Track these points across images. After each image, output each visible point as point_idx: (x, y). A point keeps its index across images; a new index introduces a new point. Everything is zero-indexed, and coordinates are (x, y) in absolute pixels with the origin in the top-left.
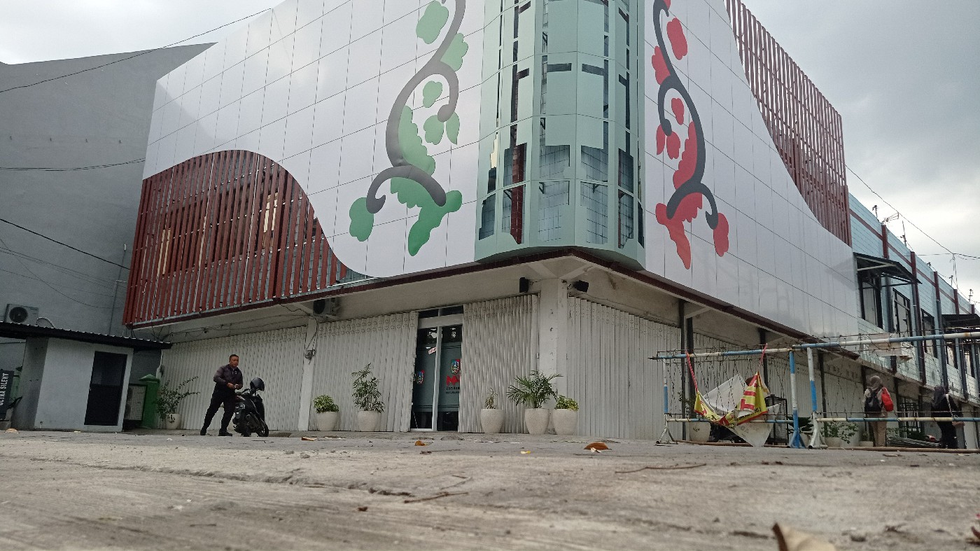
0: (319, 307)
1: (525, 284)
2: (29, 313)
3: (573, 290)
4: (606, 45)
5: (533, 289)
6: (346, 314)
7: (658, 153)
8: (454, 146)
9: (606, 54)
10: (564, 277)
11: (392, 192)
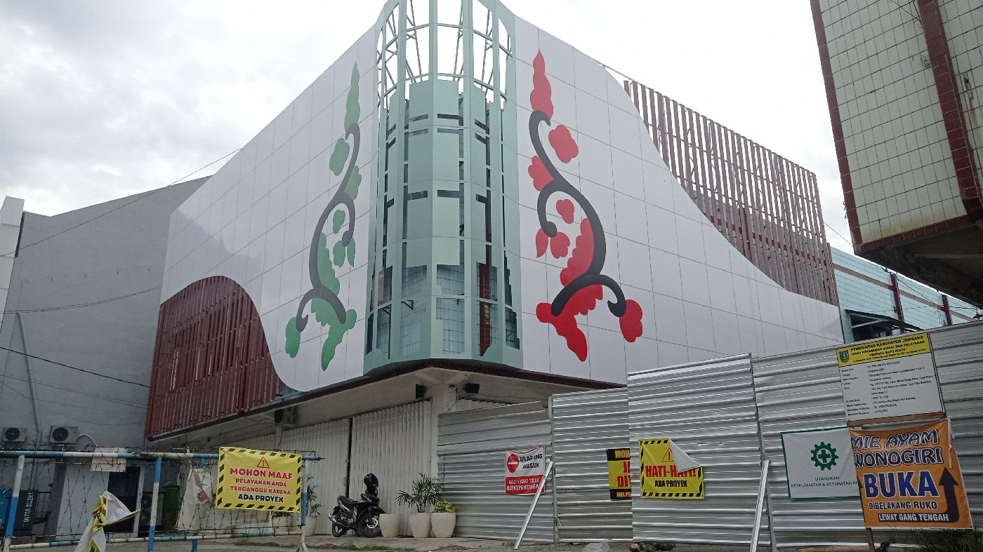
0: (279, 417)
1: (421, 391)
2: (69, 431)
3: (463, 393)
4: (461, 171)
5: (427, 395)
6: (303, 421)
7: (539, 255)
8: (352, 268)
9: (461, 178)
10: (451, 381)
11: (312, 312)
